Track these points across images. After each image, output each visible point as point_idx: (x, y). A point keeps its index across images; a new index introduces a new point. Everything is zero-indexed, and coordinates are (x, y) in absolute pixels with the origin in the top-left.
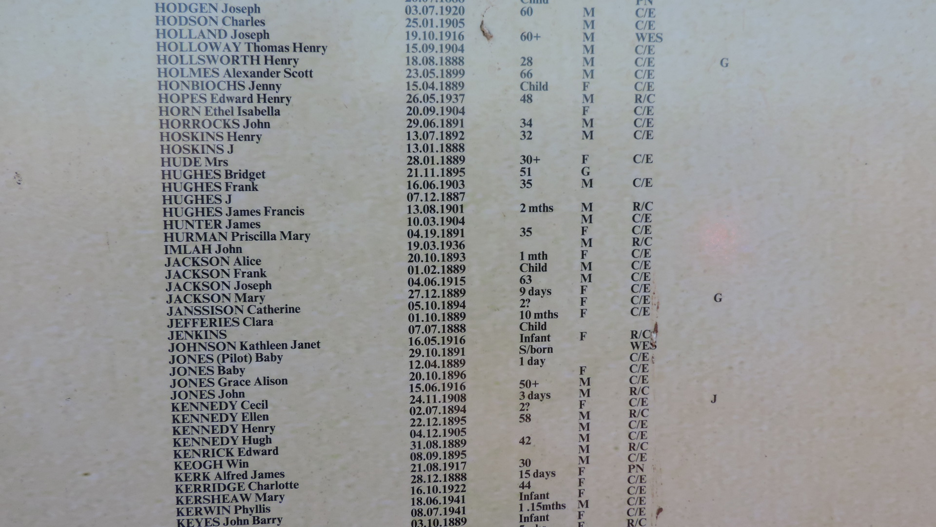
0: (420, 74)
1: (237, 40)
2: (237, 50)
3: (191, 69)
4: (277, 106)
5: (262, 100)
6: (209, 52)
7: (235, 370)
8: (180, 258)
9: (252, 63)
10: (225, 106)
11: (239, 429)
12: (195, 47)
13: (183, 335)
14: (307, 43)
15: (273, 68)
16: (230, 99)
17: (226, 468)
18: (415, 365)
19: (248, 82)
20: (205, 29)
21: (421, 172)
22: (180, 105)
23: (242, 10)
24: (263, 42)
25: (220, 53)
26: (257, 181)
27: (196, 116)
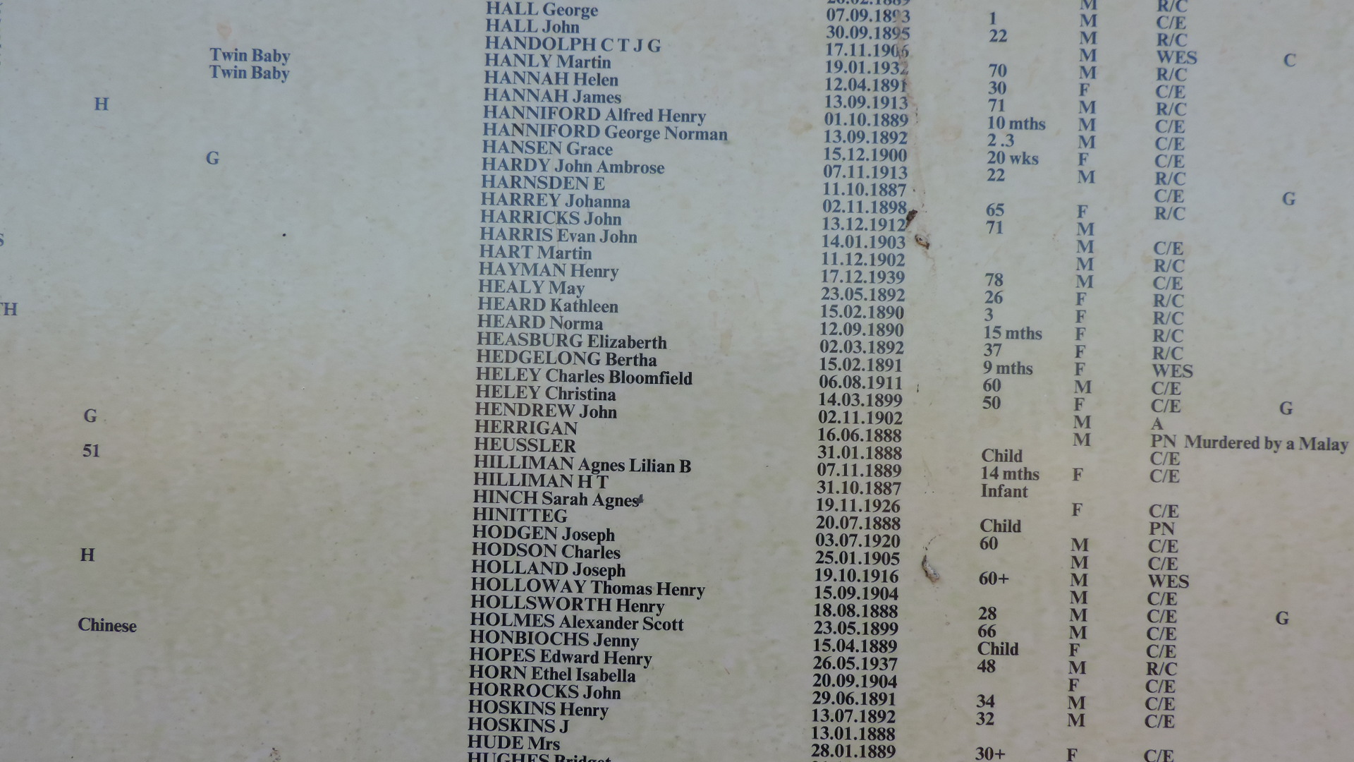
0: (834, 628)
1: (581, 577)
2: (580, 591)
3: (517, 615)
4: (631, 669)
5: (611, 661)
6: (543, 592)
9: (600, 609)
10: (560, 667)
12: (523, 585)
14: (677, 583)
15: (629, 616)
16: (568, 657)
19: (593, 635)
20: (538, 561)
22: (498, 663)
23: (590, 537)
24: (616, 581)
25: (557, 594)
27: (520, 680)
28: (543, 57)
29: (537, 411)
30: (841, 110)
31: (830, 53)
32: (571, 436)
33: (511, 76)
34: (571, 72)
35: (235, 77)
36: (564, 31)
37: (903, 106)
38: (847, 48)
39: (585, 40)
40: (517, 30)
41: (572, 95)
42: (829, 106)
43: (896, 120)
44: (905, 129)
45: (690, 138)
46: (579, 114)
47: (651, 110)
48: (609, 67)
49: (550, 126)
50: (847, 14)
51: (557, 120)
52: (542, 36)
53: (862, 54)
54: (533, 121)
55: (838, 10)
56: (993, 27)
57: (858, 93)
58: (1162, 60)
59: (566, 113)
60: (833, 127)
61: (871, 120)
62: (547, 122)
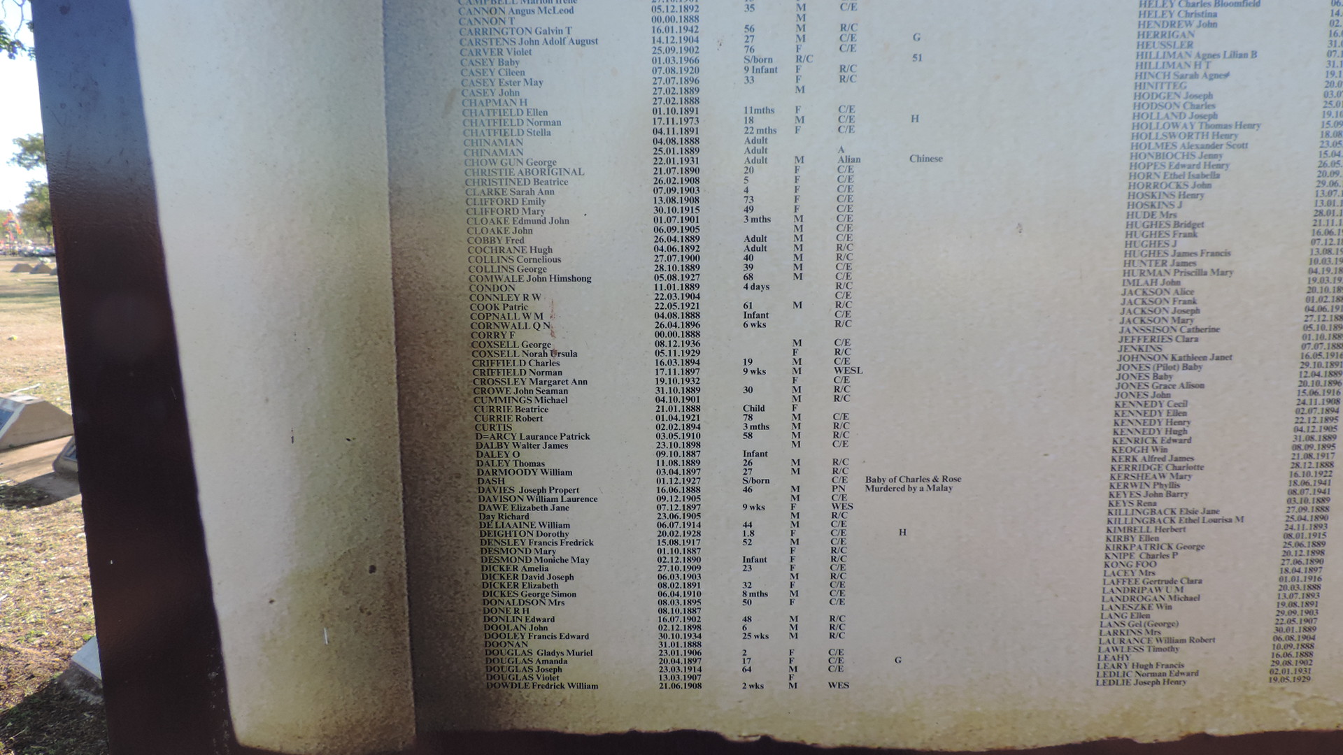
0: (1331, 144)
1: (1193, 120)
2: (1192, 128)
3: (1157, 144)
4: (1218, 171)
5: (1207, 167)
6: (1171, 130)
7: (1166, 377)
8: (1134, 289)
9: (1203, 138)
10: (1179, 172)
11: (1164, 423)
12: (1161, 126)
13: (1129, 349)
14: (1246, 122)
15: (1218, 141)
16: (1184, 166)
17: (1151, 453)
18: (1304, 374)
19: (1198, 153)
20: (1169, 112)
21: (1324, 222)
22: (1145, 171)
23: (1198, 97)
24: (1213, 122)
25: (1180, 131)
26: (1197, 230)
27: (1157, 180)
29: (1172, 24)
32: (1191, 39)
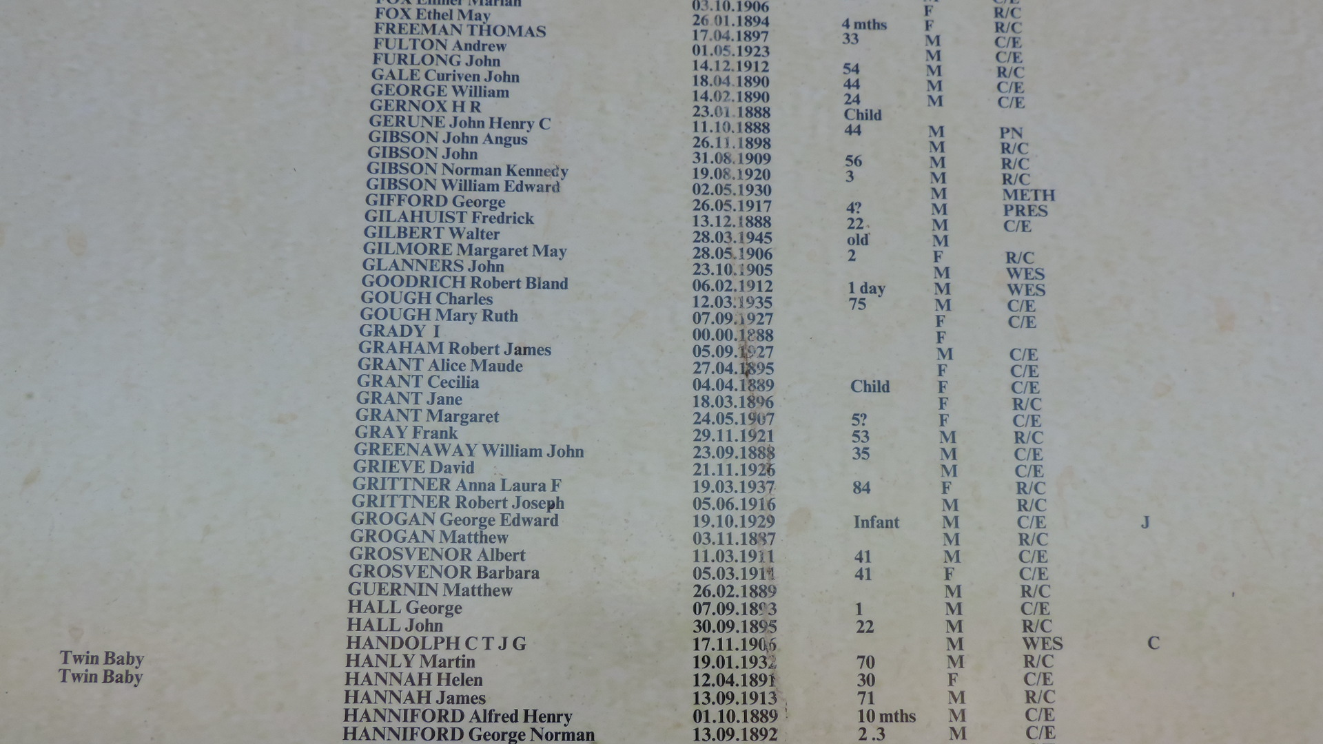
28: (406, 656)
30: (709, 707)
31: (697, 649)
33: (373, 677)
34: (435, 672)
35: (86, 681)
36: (427, 630)
37: (773, 701)
38: (714, 643)
39: (449, 638)
40: (380, 629)
41: (435, 696)
42: (697, 703)
43: (765, 716)
44: (774, 725)
45: (556, 739)
46: (442, 717)
47: (516, 711)
48: (473, 666)
49: (412, 729)
50: (713, 608)
51: (419, 723)
52: (405, 635)
53: (730, 649)
54: (395, 724)
55: (704, 604)
56: (860, 618)
57: (726, 688)
58: (1028, 647)
59: (429, 716)
60: (702, 725)
61: (740, 716)
62: (409, 725)
